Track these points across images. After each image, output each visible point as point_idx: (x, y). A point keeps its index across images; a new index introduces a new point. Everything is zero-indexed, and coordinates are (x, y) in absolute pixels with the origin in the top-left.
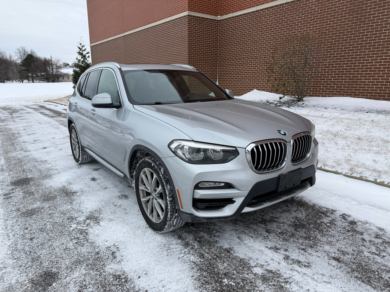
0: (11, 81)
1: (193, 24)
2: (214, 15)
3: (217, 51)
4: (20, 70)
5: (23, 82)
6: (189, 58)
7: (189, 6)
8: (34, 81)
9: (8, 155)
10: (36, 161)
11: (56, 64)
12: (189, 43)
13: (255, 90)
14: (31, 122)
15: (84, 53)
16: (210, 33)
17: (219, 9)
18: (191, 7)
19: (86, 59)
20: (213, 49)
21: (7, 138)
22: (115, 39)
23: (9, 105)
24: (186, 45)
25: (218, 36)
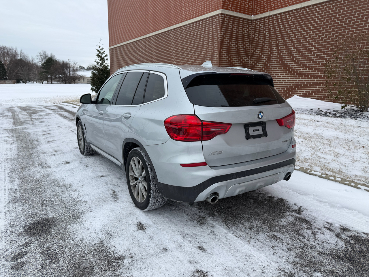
0: (32, 82)
1: (226, 24)
2: (248, 14)
3: (249, 53)
4: (41, 72)
5: (42, 83)
6: (220, 60)
7: (222, 4)
8: (53, 83)
9: (24, 173)
10: (59, 185)
11: (73, 67)
12: (220, 44)
13: (295, 96)
14: (51, 126)
15: (103, 56)
16: (242, 33)
17: (253, 8)
18: (225, 4)
19: (105, 62)
20: (245, 51)
21: (24, 146)
22: (136, 41)
23: (29, 105)
24: (217, 46)
25: (250, 36)
